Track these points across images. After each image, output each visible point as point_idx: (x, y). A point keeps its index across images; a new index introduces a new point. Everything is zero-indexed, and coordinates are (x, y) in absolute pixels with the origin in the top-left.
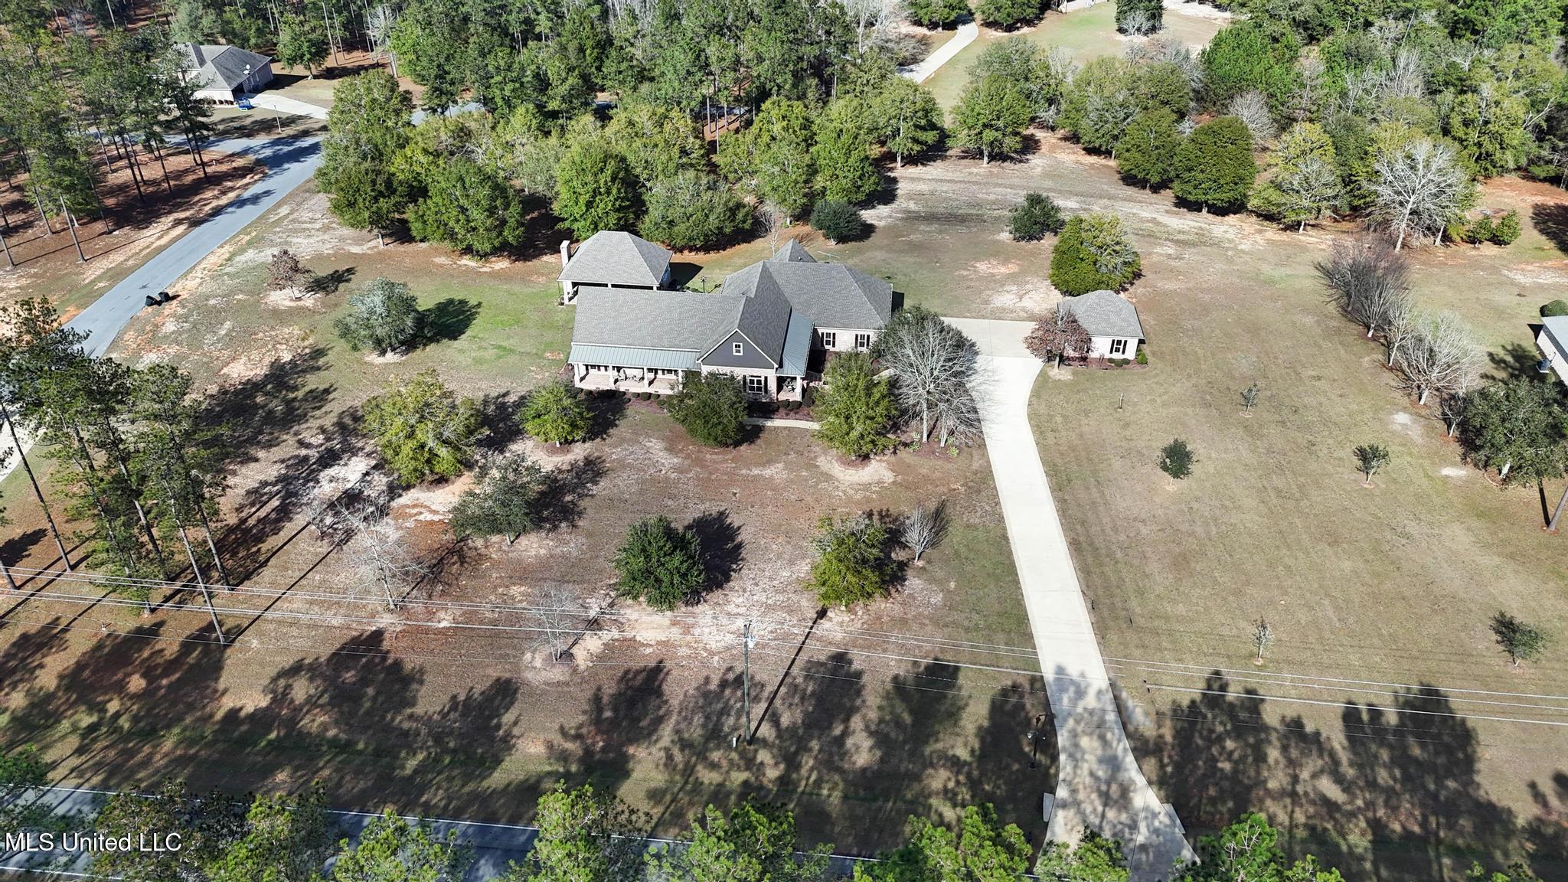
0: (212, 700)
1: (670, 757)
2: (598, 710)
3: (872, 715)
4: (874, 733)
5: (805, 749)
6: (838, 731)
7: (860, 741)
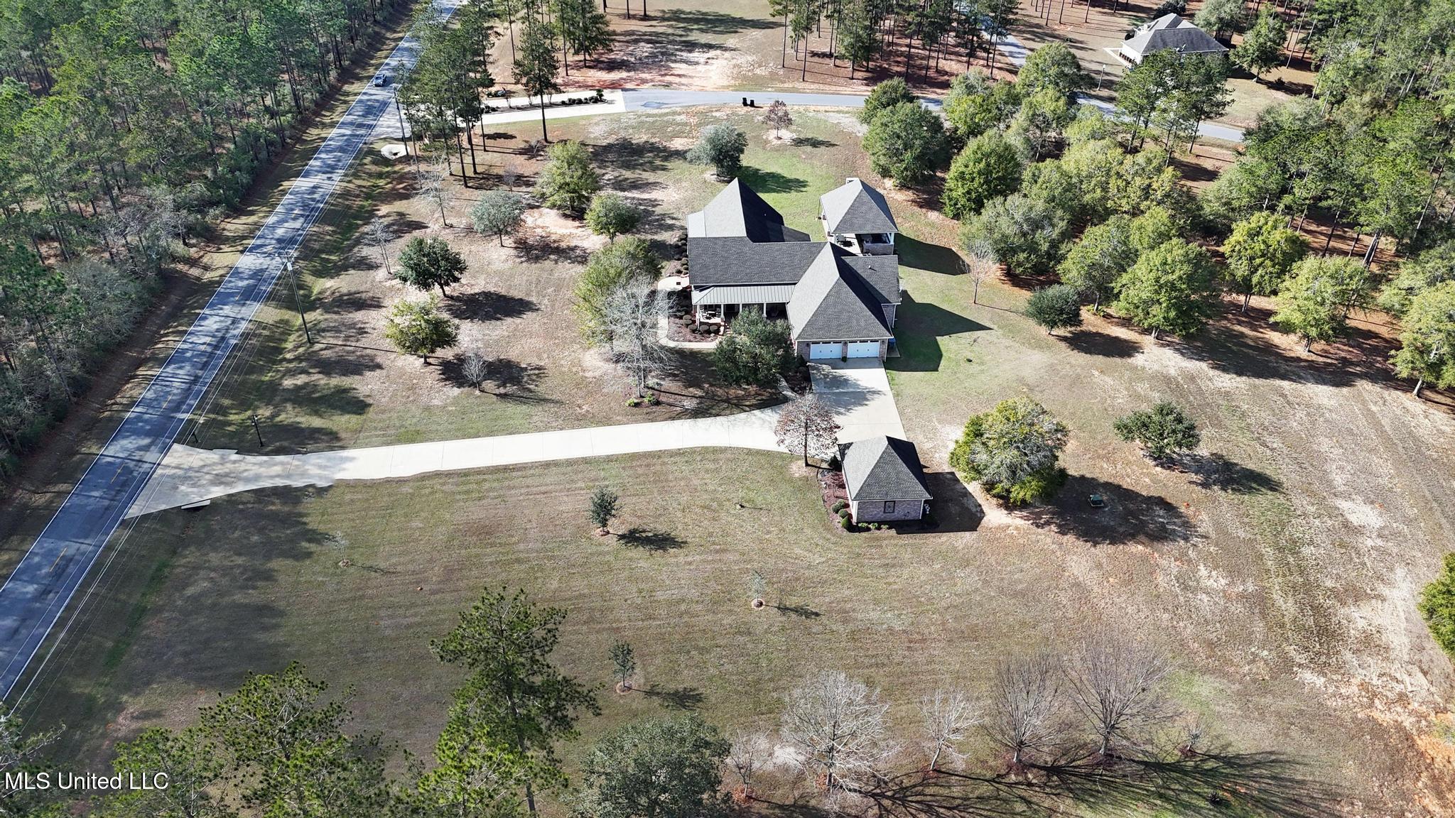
2: (350, 294)
3: (322, 382)
4: (307, 384)
5: (301, 361)
6: (311, 371)
7: (301, 380)
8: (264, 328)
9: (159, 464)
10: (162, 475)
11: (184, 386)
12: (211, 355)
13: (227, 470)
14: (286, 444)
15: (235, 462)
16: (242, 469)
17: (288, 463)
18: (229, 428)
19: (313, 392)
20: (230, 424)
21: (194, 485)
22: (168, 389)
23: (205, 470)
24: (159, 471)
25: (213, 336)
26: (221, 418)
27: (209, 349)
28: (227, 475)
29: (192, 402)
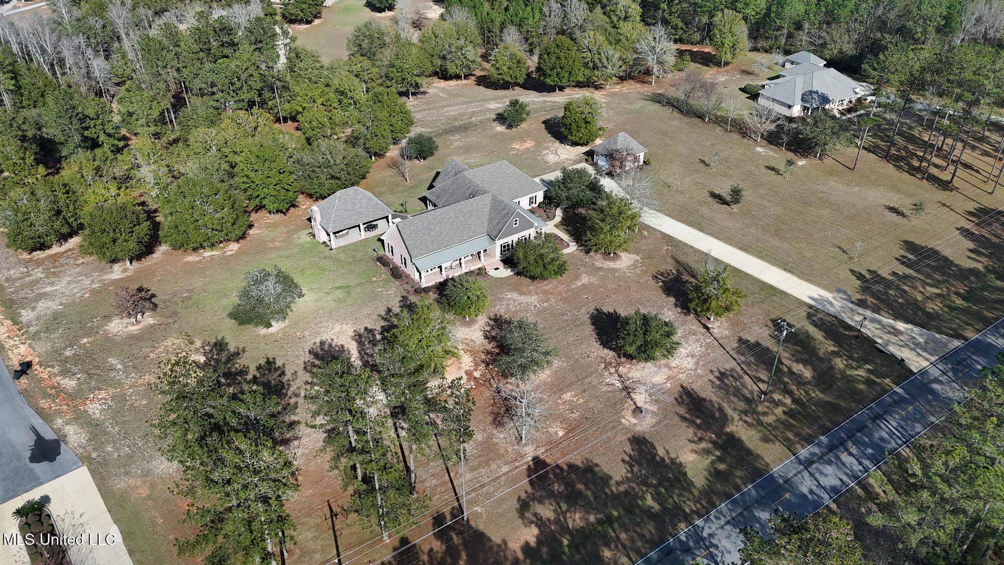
0: (505, 551)
1: (746, 422)
2: (691, 422)
3: (786, 355)
4: (797, 361)
5: (785, 384)
6: (786, 369)
7: (798, 368)
8: (788, 440)
9: (932, 364)
10: (932, 355)
11: (889, 418)
12: (850, 437)
13: (888, 335)
14: (842, 330)
15: (881, 338)
16: (878, 331)
17: (849, 317)
18: (870, 367)
19: (798, 352)
20: (868, 371)
21: (914, 338)
22: (902, 423)
23: (902, 343)
24: (933, 359)
25: (838, 458)
26: (872, 377)
27: (850, 444)
28: (890, 333)
29: (888, 399)
